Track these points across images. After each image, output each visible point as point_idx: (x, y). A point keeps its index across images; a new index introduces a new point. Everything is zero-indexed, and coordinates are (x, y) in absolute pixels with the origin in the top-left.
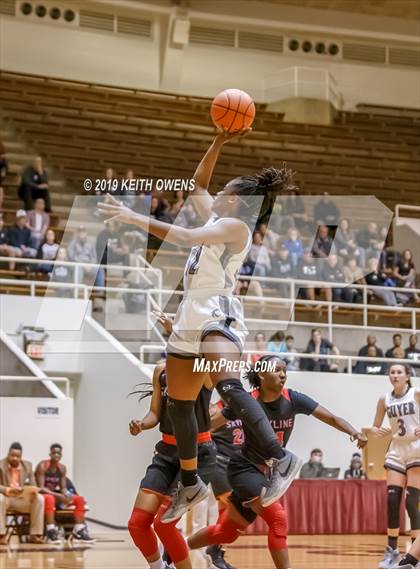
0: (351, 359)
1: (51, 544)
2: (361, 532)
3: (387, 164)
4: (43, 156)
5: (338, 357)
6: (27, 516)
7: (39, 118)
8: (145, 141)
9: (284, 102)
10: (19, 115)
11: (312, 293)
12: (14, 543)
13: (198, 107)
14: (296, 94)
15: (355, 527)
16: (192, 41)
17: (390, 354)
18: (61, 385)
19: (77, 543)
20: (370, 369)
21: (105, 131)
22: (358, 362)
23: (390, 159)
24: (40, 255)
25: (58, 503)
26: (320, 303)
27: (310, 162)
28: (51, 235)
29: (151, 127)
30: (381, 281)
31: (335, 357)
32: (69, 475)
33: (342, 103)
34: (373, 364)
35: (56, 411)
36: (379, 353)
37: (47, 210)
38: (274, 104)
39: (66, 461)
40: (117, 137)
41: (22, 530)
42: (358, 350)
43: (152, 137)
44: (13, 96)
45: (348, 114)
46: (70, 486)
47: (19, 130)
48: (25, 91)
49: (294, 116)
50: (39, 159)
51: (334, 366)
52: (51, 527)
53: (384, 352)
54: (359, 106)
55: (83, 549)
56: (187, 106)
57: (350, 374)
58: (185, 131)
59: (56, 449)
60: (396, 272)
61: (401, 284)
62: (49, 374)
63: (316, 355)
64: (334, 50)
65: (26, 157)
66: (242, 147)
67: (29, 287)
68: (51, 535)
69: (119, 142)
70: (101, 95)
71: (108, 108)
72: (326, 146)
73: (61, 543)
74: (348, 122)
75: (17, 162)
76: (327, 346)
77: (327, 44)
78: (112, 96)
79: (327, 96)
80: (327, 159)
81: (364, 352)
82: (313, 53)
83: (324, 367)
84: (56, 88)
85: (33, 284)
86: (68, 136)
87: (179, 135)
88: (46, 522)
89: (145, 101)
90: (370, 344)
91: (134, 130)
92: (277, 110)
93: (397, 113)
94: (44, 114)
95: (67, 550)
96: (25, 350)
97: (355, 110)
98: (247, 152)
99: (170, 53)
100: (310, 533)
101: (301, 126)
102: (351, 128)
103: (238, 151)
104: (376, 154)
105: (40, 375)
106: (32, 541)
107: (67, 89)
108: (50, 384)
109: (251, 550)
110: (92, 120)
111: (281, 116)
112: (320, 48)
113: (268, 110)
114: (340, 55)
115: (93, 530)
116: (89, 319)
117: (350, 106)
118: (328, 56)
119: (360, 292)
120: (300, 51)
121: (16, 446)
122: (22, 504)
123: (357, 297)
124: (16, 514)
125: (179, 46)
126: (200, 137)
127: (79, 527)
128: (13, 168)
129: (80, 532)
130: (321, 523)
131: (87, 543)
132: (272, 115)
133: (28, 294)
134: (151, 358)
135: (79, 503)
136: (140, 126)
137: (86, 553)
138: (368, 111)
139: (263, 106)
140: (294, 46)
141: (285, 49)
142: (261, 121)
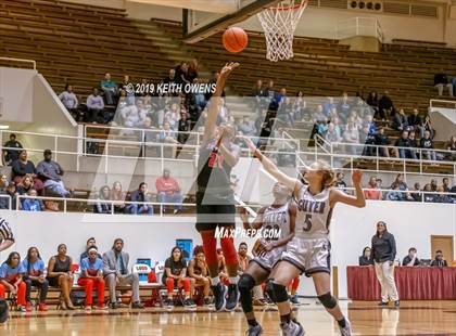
3: (415, 75)
9: (350, 38)
14: (358, 34)
15: (440, 296)
26: (393, 159)
27: (369, 75)
33: (384, 39)
38: (344, 40)
40: (255, 61)
45: (388, 45)
49: (356, 46)
54: (394, 40)
64: (378, 7)
66: (328, 66)
69: (257, 64)
72: (378, 64)
74: (389, 50)
77: (374, 3)
79: (376, 35)
80: (379, 72)
82: (366, 9)
92: (346, 43)
93: (416, 44)
94: (210, 47)
97: (391, 43)
98: (331, 69)
100: (413, 299)
101: (361, 53)
102: (391, 54)
103: (325, 68)
105: (242, 203)
108: (249, 209)
111: (348, 47)
112: (370, 6)
113: (340, 43)
114: (381, 10)
117: (388, 41)
118: (374, 11)
120: (357, 8)
130: (419, 293)
132: (343, 46)
138: (400, 43)
139: (337, 41)
140: (353, 5)
141: (349, 6)
142: (337, 50)
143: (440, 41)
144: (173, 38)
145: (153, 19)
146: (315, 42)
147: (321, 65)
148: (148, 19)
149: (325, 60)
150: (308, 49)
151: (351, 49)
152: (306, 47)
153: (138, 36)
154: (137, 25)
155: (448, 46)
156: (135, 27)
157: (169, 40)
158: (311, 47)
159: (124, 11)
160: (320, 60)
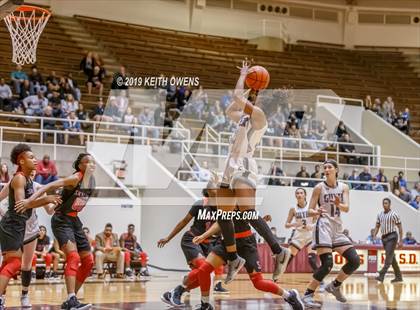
0: (293, 179)
1: (128, 279)
2: (296, 272)
3: (313, 73)
4: (125, 66)
5: (285, 177)
6: (115, 263)
7: (122, 46)
8: (180, 59)
9: (258, 39)
10: (111, 44)
11: (271, 143)
12: (108, 278)
13: (211, 41)
14: (264, 34)
15: (293, 269)
16: (207, 5)
17: (313, 176)
18: (134, 192)
19: (142, 278)
20: (302, 184)
21: (159, 53)
22: (297, 181)
23: (316, 71)
24: (123, 121)
25: (132, 256)
26: (276, 148)
28: (129, 110)
29: (185, 51)
30: (309, 137)
31: (283, 178)
32: (138, 241)
33: (289, 40)
34: (304, 181)
35: (131, 206)
36: (307, 176)
37: (127, 96)
38: (252, 40)
39: (137, 233)
40: (166, 56)
41: (112, 271)
42: (296, 174)
43: (186, 57)
44: (108, 33)
45: (292, 45)
46: (138, 247)
47: (112, 53)
48: (115, 30)
49: (263, 46)
50: (123, 69)
51: (283, 183)
52: (128, 269)
53: (310, 174)
54: (298, 41)
55: (145, 281)
56: (205, 40)
57: (291, 187)
58: (204, 54)
59: (131, 227)
60: (317, 132)
61: (320, 138)
62: (128, 186)
63: (274, 177)
64: (285, 11)
65: (116, 67)
67: (116, 138)
68: (128, 274)
69: (167, 59)
70: (157, 33)
71: (161, 40)
72: (280, 63)
73: (133, 278)
74: (292, 50)
75: (110, 70)
76: (279, 171)
77: (281, 7)
78: (164, 34)
79: (281, 36)
80: (280, 70)
81: (299, 175)
82: (274, 13)
83: (278, 183)
84: (133, 29)
85: (119, 137)
86: (139, 56)
87: (200, 56)
88: (125, 266)
89: (182, 37)
90: (303, 171)
91: (175, 53)
92: (254, 43)
93: (319, 46)
94: (125, 43)
95: (136, 281)
96: (115, 173)
97: (295, 43)
99: (195, 10)
101: (266, 52)
102: (293, 53)
104: (307, 68)
105: (122, 186)
106: (118, 277)
107: (139, 30)
108: (128, 192)
109: (237, 282)
110: (152, 47)
111: (256, 46)
112: (277, 10)
113: (249, 43)
114: (288, 14)
115: (151, 270)
116: (150, 156)
117: (293, 42)
118: (282, 14)
119: (298, 142)
120: (266, 11)
121: (109, 225)
122: (112, 256)
123: (296, 145)
124: (109, 262)
125: (200, 7)
126: (211, 57)
127: (143, 269)
128: (108, 73)
129: (144, 272)
131: (147, 278)
132: (251, 46)
133: (116, 142)
134: (184, 178)
135: (144, 256)
136: (179, 51)
137: (147, 283)
138: (303, 44)
139: (246, 41)
140: (263, 8)
141: (259, 10)
142: (245, 49)
143: (340, 42)
144: (92, 34)
145: (75, 16)
146: (226, 41)
147: (229, 62)
148: (71, 16)
149: (233, 58)
150: (219, 47)
151: (259, 48)
152: (217, 45)
153: (59, 31)
154: (60, 21)
155: (346, 48)
156: (57, 23)
157: (88, 35)
158: (221, 45)
159: (48, 7)
160: (227, 57)
